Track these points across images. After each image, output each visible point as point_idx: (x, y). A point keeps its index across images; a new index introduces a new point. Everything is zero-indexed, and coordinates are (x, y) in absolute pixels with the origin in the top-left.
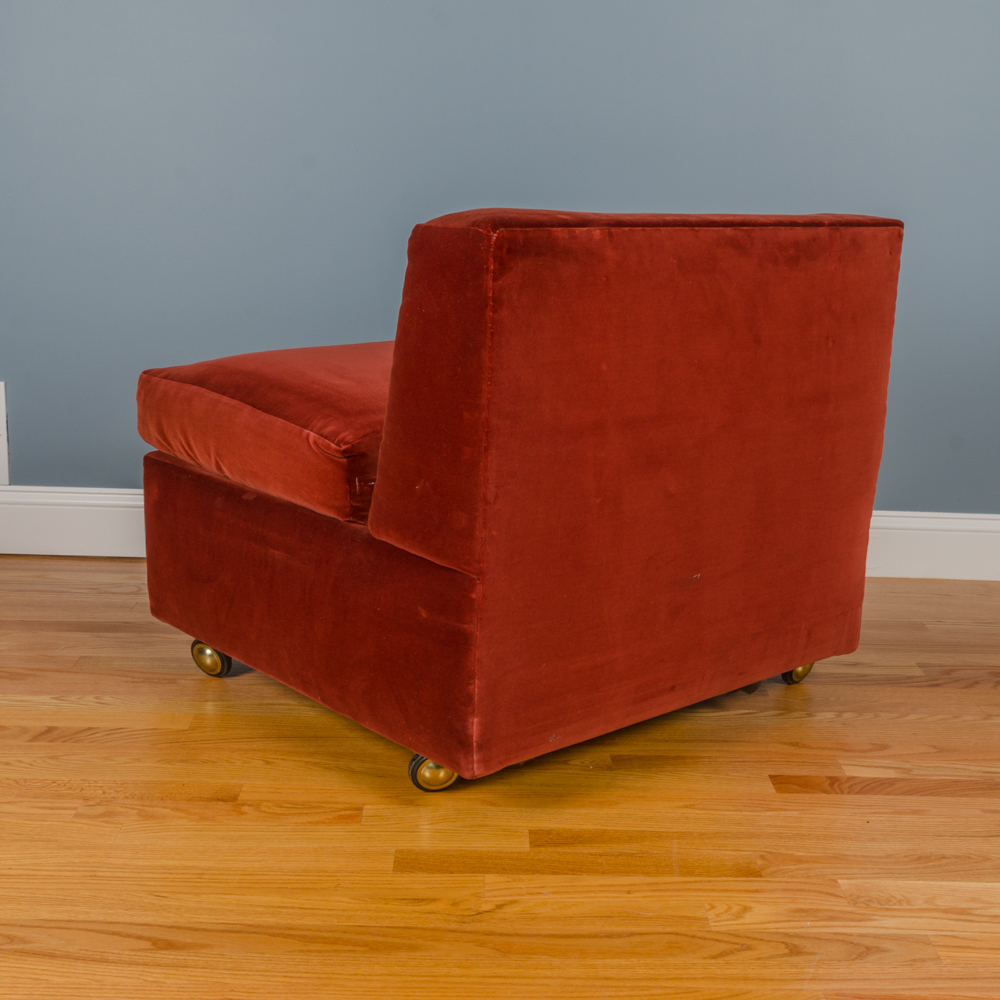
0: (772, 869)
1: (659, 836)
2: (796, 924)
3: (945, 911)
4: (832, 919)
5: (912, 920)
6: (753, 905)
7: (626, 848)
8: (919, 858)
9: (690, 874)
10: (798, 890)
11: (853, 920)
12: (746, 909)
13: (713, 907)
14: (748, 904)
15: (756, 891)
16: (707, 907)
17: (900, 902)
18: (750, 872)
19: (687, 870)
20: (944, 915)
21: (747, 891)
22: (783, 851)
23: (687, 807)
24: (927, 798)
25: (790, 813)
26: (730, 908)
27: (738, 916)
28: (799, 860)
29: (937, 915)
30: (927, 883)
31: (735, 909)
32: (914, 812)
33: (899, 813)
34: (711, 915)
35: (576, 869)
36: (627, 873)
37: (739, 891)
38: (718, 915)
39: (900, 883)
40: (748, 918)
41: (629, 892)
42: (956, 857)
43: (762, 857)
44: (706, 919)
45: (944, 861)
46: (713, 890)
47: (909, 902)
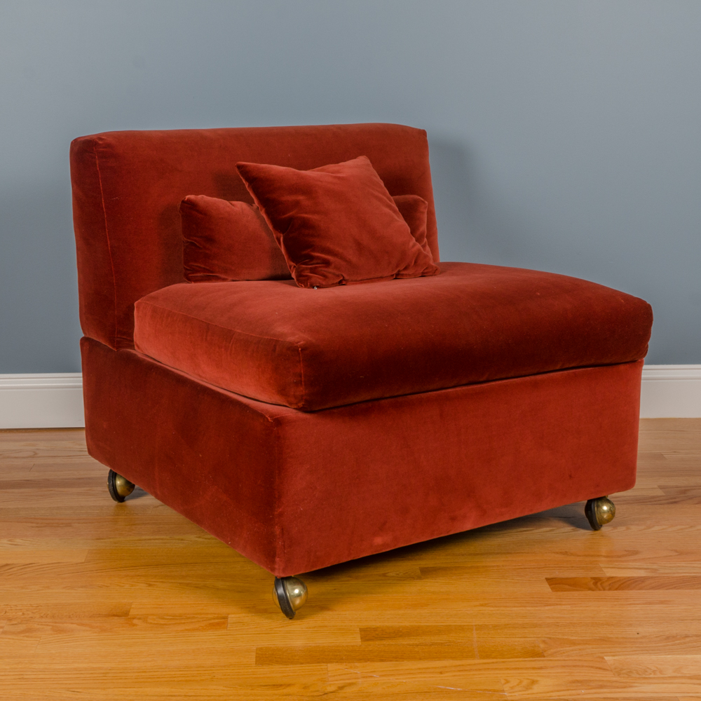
0: (552, 651)
1: (461, 629)
2: (574, 692)
3: (690, 678)
4: (601, 687)
5: (665, 685)
6: (538, 679)
7: (436, 639)
8: (668, 638)
9: (488, 657)
10: (574, 666)
11: (618, 687)
12: (533, 682)
13: (507, 682)
14: (535, 679)
15: (541, 668)
16: (503, 681)
17: (654, 672)
18: (535, 654)
19: (486, 654)
20: (689, 681)
21: (534, 668)
22: (560, 636)
23: (482, 605)
24: (671, 591)
25: (563, 607)
26: (521, 682)
27: (528, 688)
28: (573, 643)
29: (684, 681)
30: (675, 656)
31: (525, 682)
32: (662, 602)
33: (650, 603)
34: (506, 687)
35: (398, 657)
36: (439, 658)
37: (527, 668)
38: (512, 688)
39: (654, 657)
40: (536, 689)
41: (441, 673)
42: (697, 636)
43: (544, 642)
44: (503, 691)
45: (688, 639)
46: (507, 669)
47: (661, 672)
